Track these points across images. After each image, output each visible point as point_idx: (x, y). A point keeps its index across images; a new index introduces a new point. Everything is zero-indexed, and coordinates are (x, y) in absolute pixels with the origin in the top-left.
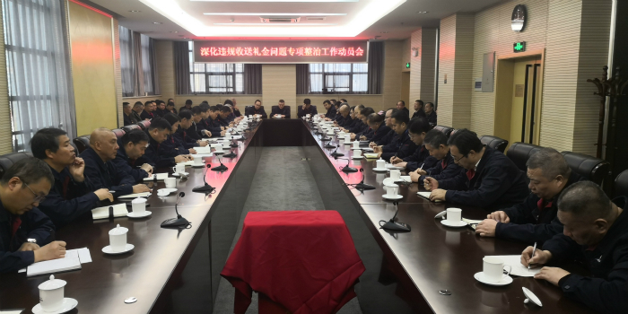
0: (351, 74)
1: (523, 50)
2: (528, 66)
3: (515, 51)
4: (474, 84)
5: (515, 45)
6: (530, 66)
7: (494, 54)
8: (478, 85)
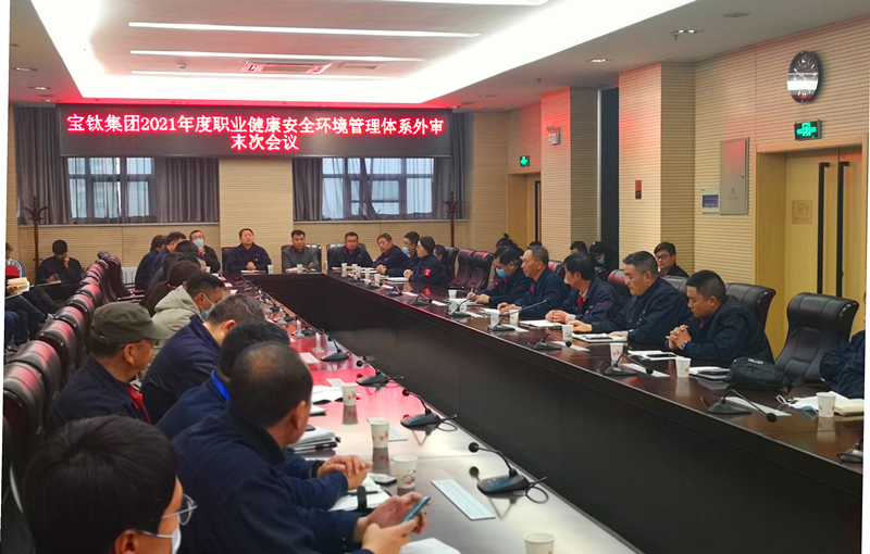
0: (402, 180)
1: (816, 135)
2: (823, 166)
3: (799, 137)
4: (699, 201)
5: (798, 126)
6: (827, 165)
7: (747, 142)
8: (709, 200)
